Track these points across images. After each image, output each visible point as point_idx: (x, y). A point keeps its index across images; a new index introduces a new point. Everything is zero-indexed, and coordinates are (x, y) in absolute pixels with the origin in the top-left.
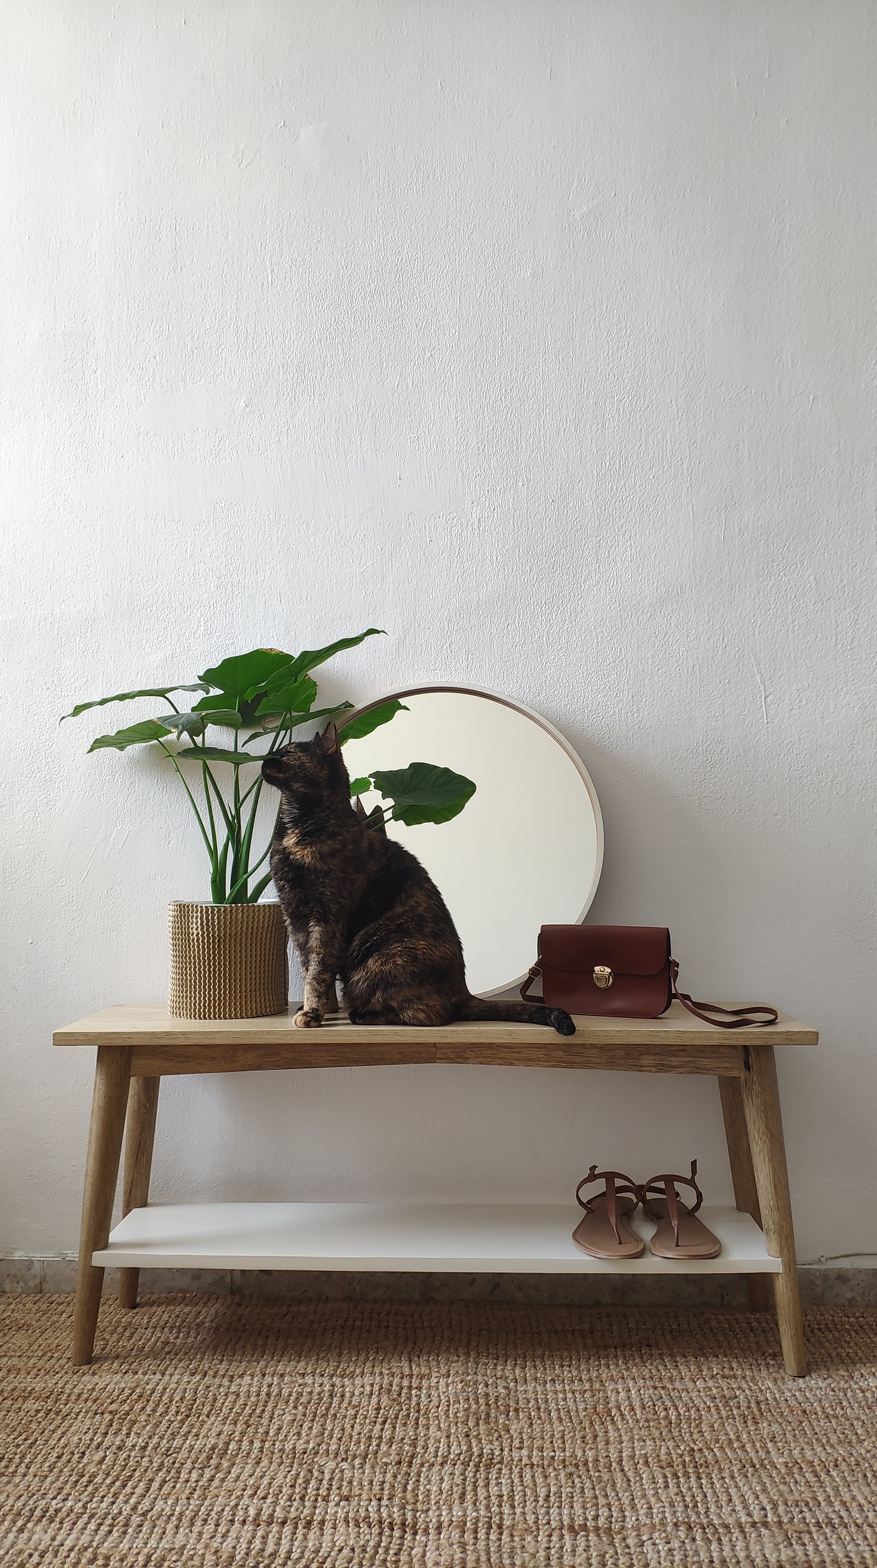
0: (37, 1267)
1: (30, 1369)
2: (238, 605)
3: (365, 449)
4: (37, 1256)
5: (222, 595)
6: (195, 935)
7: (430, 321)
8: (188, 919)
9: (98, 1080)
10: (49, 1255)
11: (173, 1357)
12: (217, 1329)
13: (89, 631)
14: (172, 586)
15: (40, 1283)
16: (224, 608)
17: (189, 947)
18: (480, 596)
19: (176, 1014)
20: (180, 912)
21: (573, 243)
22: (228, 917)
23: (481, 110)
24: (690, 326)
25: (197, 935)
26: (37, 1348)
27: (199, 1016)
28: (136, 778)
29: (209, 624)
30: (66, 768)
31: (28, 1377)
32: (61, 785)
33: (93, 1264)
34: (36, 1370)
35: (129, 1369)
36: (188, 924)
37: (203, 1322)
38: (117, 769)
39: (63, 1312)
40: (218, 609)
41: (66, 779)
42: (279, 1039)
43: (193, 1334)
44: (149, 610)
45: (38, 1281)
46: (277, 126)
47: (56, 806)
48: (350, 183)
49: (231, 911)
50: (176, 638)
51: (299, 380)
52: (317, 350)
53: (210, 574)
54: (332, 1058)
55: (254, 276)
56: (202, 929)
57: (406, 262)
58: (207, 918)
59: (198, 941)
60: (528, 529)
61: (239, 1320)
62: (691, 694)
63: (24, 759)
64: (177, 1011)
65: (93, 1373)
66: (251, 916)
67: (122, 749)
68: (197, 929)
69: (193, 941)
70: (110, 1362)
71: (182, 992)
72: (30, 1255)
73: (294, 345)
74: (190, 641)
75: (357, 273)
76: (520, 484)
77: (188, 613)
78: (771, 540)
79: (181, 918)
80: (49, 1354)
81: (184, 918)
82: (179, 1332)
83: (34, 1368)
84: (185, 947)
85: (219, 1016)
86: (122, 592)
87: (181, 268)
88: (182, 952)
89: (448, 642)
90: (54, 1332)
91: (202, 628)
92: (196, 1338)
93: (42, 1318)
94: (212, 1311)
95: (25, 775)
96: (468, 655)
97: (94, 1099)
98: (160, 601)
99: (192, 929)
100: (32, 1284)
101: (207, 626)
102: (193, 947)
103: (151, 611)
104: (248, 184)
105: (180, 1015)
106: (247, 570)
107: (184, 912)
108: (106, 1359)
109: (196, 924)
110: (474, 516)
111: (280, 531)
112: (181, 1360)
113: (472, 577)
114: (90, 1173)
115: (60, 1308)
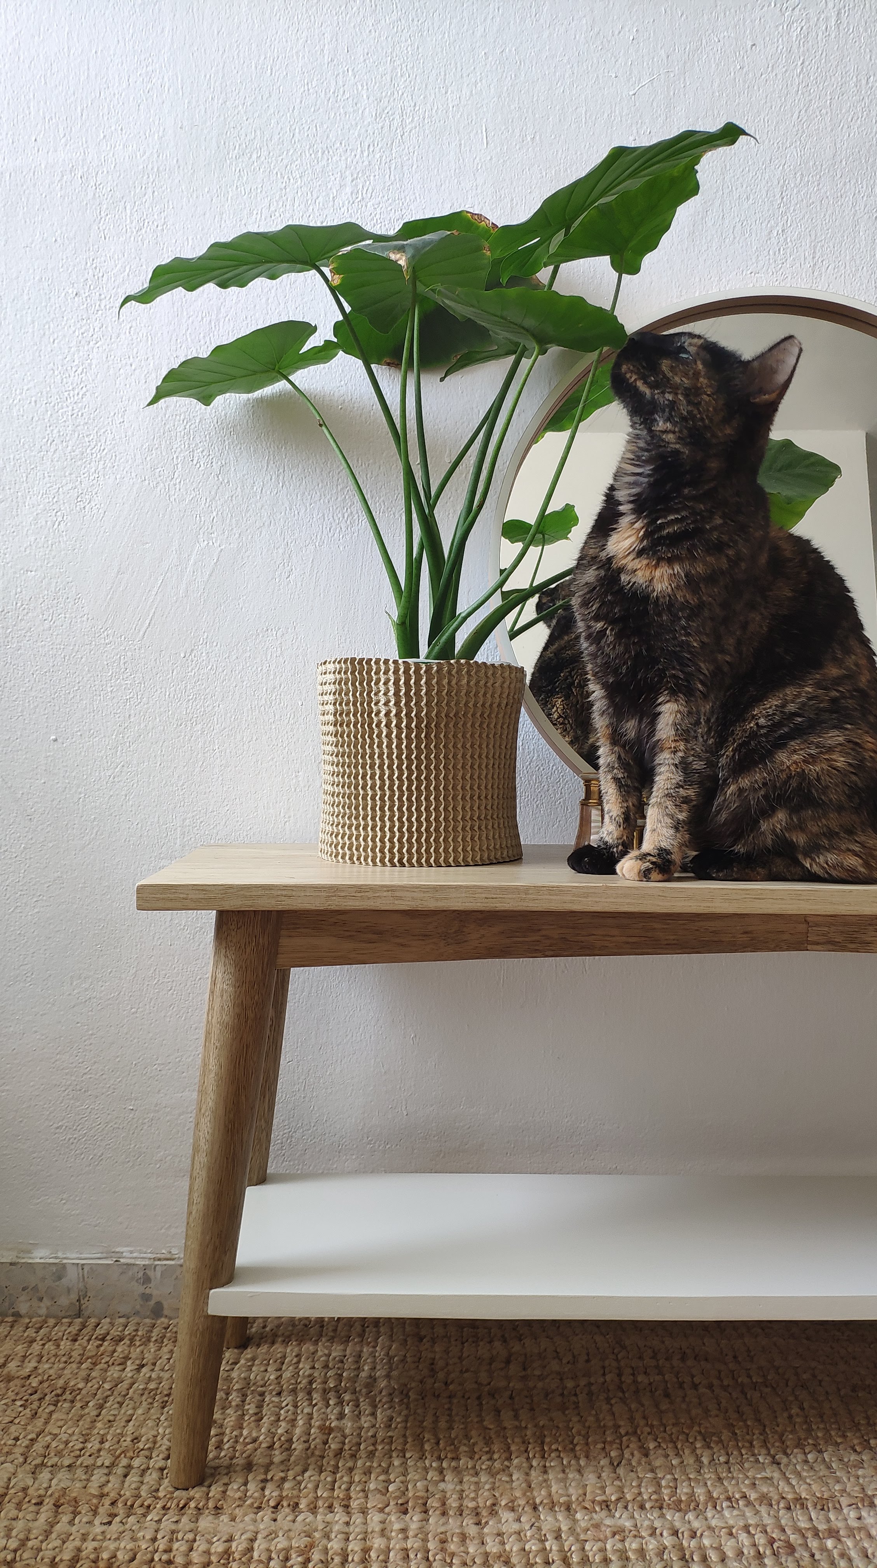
0: (72, 1275)
1: (95, 1501)
2: (411, 150)
4: (72, 1257)
5: (386, 129)
6: (382, 714)
8: (369, 684)
9: (219, 976)
10: (90, 1256)
11: (350, 1464)
12: (404, 1393)
13: (150, 191)
14: (296, 112)
15: (79, 1300)
16: (387, 153)
17: (370, 737)
18: (838, 146)
19: (343, 857)
20: (353, 673)
22: (445, 682)
25: (387, 714)
26: (97, 1446)
27: (391, 861)
28: (231, 456)
29: (360, 182)
30: (110, 437)
31: (97, 1522)
32: (101, 466)
33: (211, 1311)
34: (107, 1502)
35: (281, 1498)
36: (369, 694)
37: (373, 1380)
38: (198, 440)
40: (378, 156)
41: (109, 456)
43: (365, 1406)
44: (254, 156)
45: (74, 1297)
47: (93, 504)
49: (449, 672)
50: (302, 206)
53: (364, 92)
56: (397, 704)
58: (407, 683)
59: (388, 725)
61: (433, 1372)
63: (36, 418)
65: (216, 1508)
66: (482, 683)
67: (206, 400)
68: (386, 704)
69: (378, 725)
70: (240, 1480)
71: (357, 818)
72: (60, 1255)
74: (326, 212)
77: (324, 162)
79: (353, 684)
80: (124, 1462)
81: (361, 684)
82: (340, 1403)
83: (102, 1496)
84: (363, 737)
85: (428, 861)
86: (208, 124)
88: (355, 747)
89: (781, 225)
90: (121, 1404)
91: (348, 190)
92: (373, 1414)
93: (94, 1374)
94: (380, 1352)
95: (38, 446)
96: (815, 247)
98: (276, 137)
99: (376, 704)
100: (64, 1301)
101: (356, 185)
102: (379, 736)
103: (258, 157)
105: (351, 858)
106: (430, 87)
107: (360, 673)
108: (229, 1469)
109: (385, 694)
111: (489, 21)
112: (368, 1472)
113: (824, 111)
115: (119, 1349)
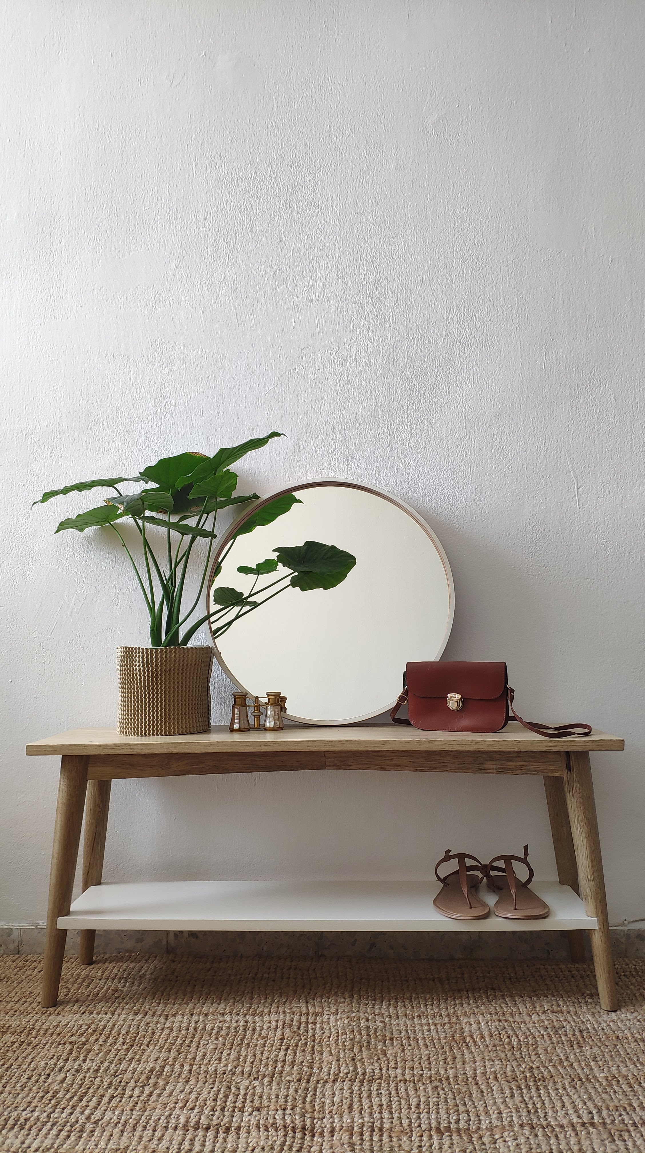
0: (15, 934)
1: (8, 1011)
2: (170, 420)
3: (268, 299)
4: (16, 925)
5: (158, 412)
6: (137, 671)
7: (317, 202)
8: (132, 658)
9: (62, 783)
10: (24, 924)
11: (121, 1001)
12: (155, 979)
13: (56, 440)
14: (119, 405)
15: (18, 946)
16: (159, 422)
17: (133, 680)
18: (357, 412)
19: (123, 733)
20: (126, 653)
21: (427, 143)
22: (164, 656)
23: (356, 43)
24: (516, 205)
25: (140, 670)
26: (14, 995)
27: (141, 734)
28: (92, 553)
29: (148, 435)
30: (38, 547)
31: (7, 1016)
32: (34, 560)
33: (58, 927)
34: (13, 1011)
35: (86, 1010)
36: (132, 662)
37: (144, 975)
38: (77, 547)
39: (36, 968)
40: (155, 423)
41: (37, 555)
42: (204, 749)
43: (136, 983)
44: (101, 424)
45: (16, 944)
46: (199, 55)
47: (30, 576)
48: (255, 98)
49: (166, 652)
50: (123, 445)
51: (217, 248)
52: (231, 224)
53: (149, 396)
54: (245, 766)
55: (182, 169)
56: (143, 666)
57: (299, 158)
58: (147, 657)
59: (140, 675)
60: (394, 360)
61: (173, 973)
62: (521, 486)
63: (5, 539)
64: (124, 731)
65: (58, 1013)
66: (182, 656)
67: (81, 530)
68: (139, 666)
69: (136, 675)
70: (71, 1005)
71: (128, 716)
72: (10, 924)
73: (213, 220)
74: (133, 448)
75: (261, 166)
76: (388, 326)
77: (132, 426)
78: (581, 368)
79: (126, 658)
80: (24, 999)
81: (129, 658)
82: (126, 982)
83: (11, 1009)
84: (130, 680)
85: (157, 734)
86: (81, 411)
87: (126, 163)
88: (127, 684)
89: (333, 448)
90: (28, 982)
91: (143, 438)
92: (139, 986)
93: (19, 973)
94: (152, 966)
95: (6, 552)
96: (348, 457)
97: (59, 797)
98: (110, 416)
99: (135, 666)
100: (12, 947)
101: (146, 436)
102: (136, 680)
103: (103, 425)
104: (177, 99)
105: (126, 733)
106: (177, 393)
107: (129, 653)
108: (68, 1002)
109: (138, 662)
110: (352, 350)
111: (202, 363)
112: (127, 1003)
113: (351, 397)
114: (56, 856)
115: (33, 965)
